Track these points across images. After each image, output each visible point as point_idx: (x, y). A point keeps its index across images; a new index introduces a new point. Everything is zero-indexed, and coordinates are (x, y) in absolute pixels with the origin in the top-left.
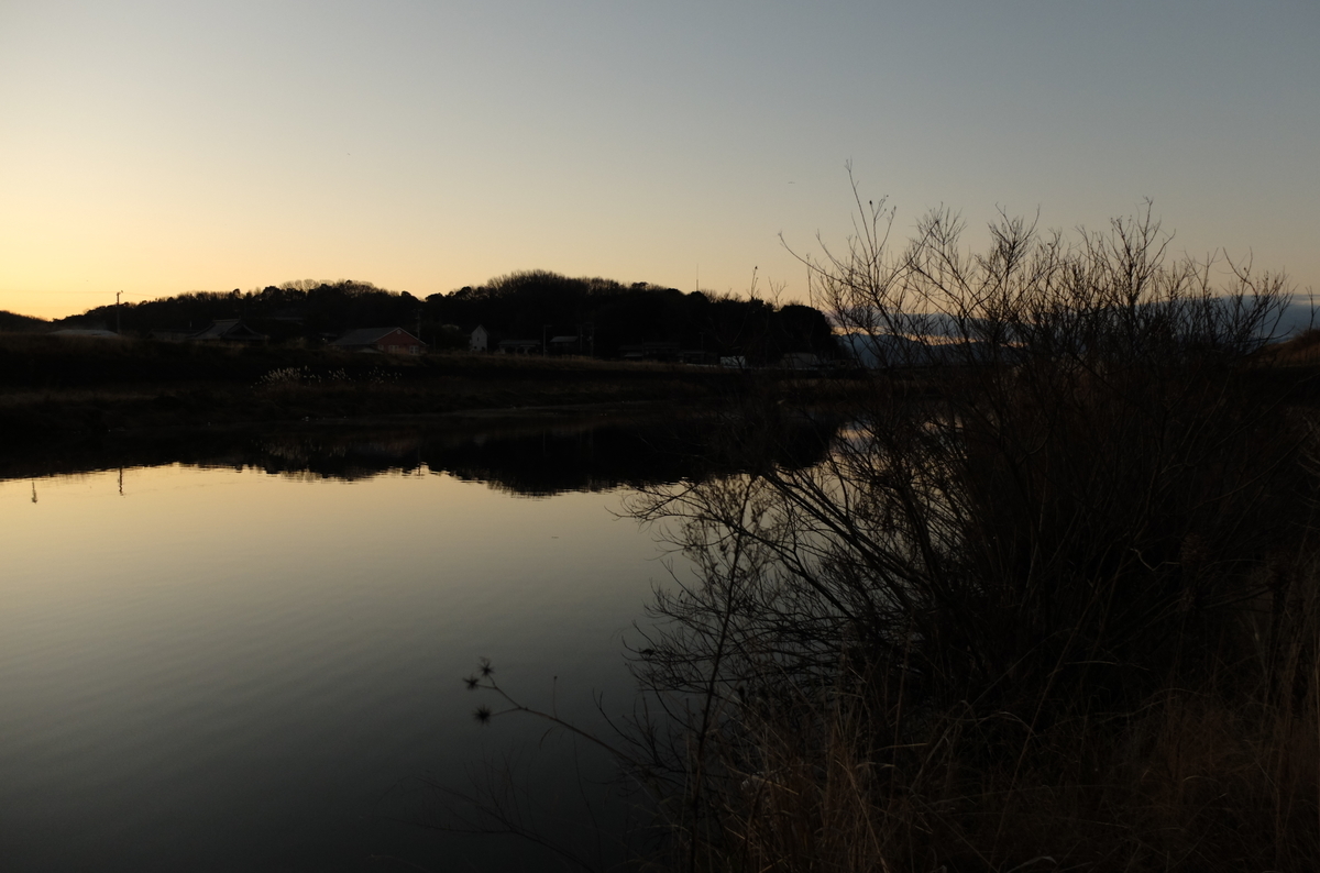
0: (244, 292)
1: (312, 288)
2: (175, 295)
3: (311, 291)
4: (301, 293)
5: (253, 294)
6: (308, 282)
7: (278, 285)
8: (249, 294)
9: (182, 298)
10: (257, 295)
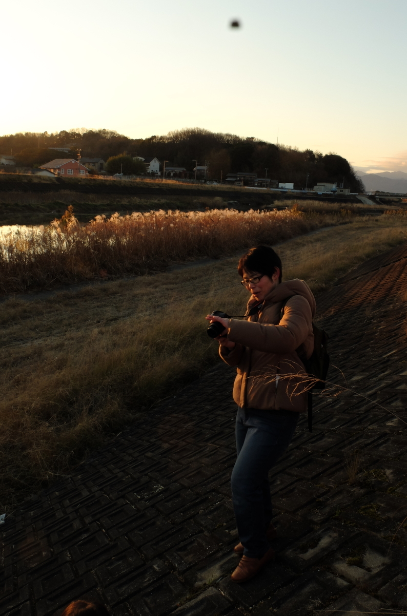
0: (49, 133)
1: (85, 132)
2: (14, 134)
3: (84, 134)
4: (79, 135)
5: (54, 135)
6: (83, 129)
7: (68, 131)
8: (52, 135)
9: (17, 135)
10: (56, 136)
